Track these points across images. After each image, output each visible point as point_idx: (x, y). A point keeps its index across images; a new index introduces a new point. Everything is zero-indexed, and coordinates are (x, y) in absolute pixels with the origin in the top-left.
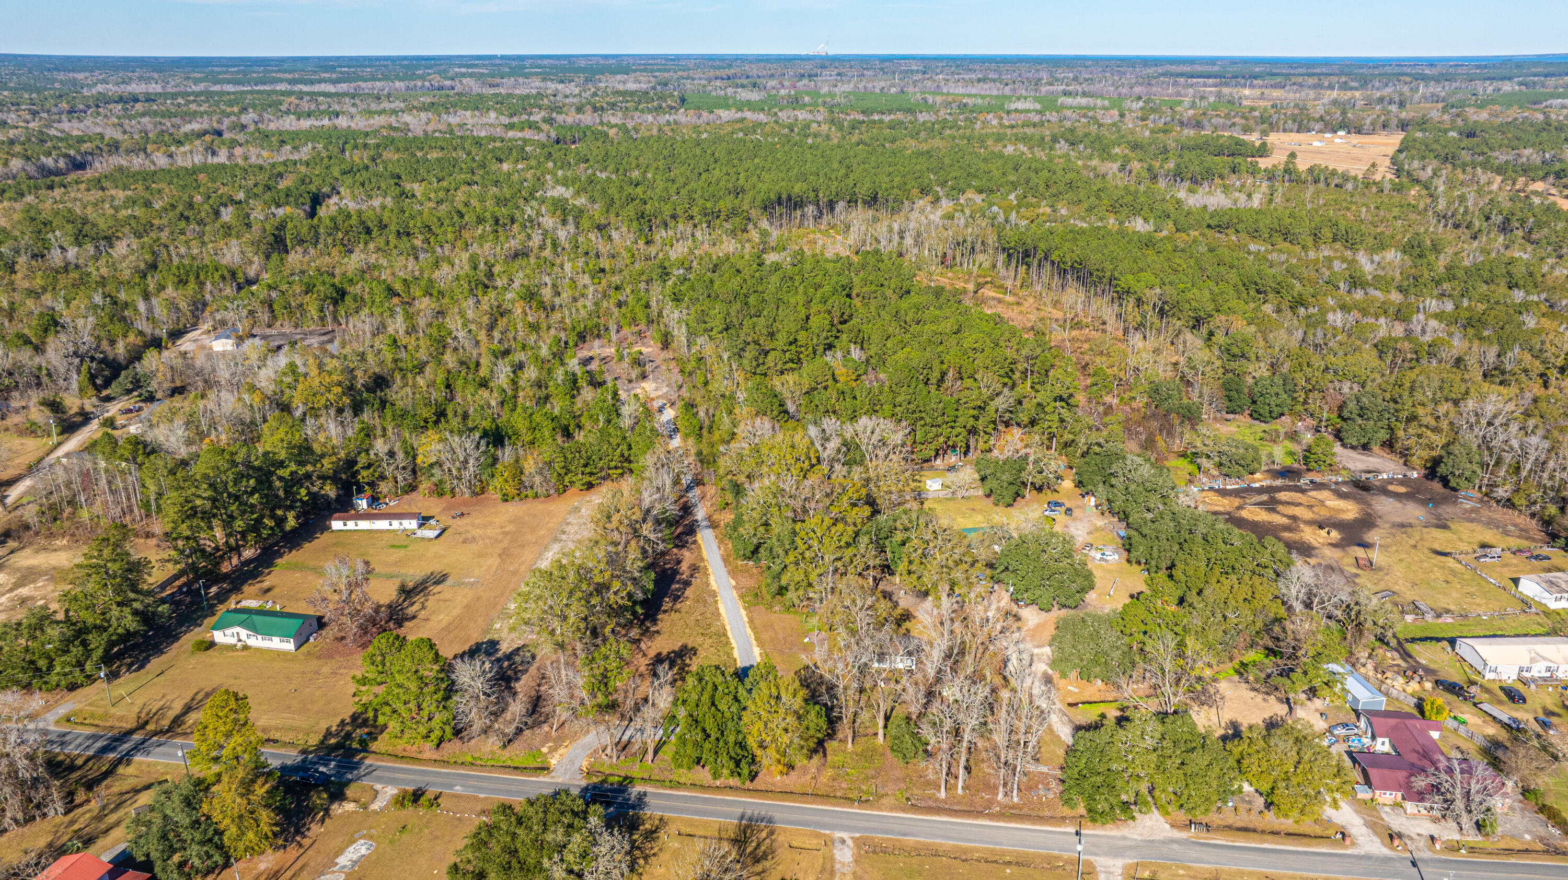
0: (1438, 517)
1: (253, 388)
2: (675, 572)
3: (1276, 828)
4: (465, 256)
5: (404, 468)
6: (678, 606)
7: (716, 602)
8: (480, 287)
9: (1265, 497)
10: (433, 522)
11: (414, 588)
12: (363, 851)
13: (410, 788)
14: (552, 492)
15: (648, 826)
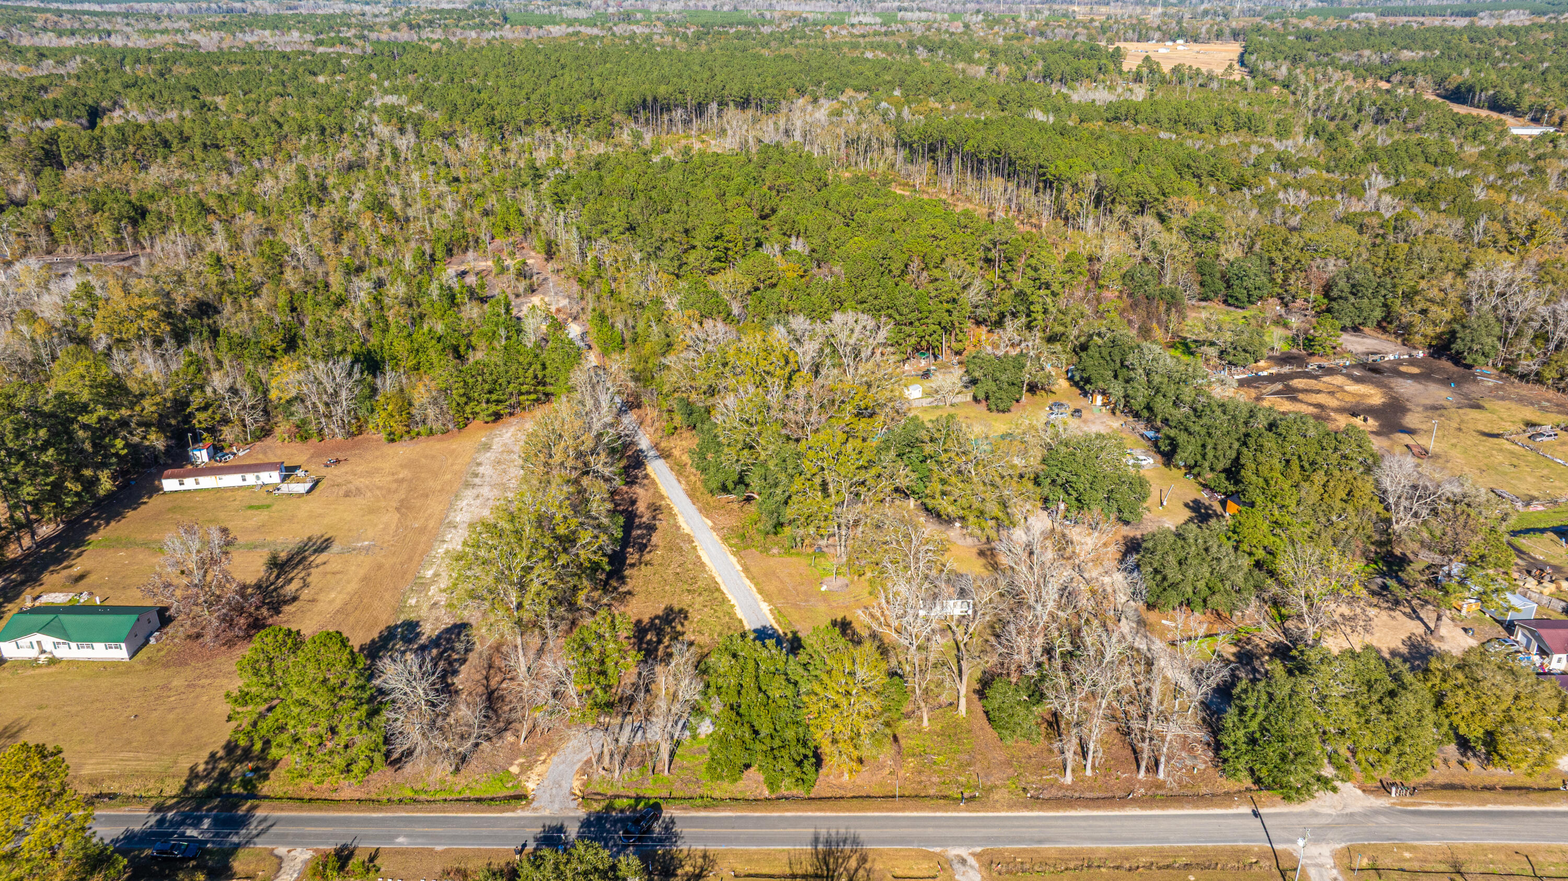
0: (1466, 396)
1: (32, 317)
2: (634, 514)
3: (1488, 781)
4: (290, 168)
5: (253, 407)
6: (647, 557)
7: (694, 548)
8: (314, 201)
9: (1279, 386)
10: (300, 473)
11: (289, 560)
13: (330, 847)
14: (451, 426)
15: (688, 869)
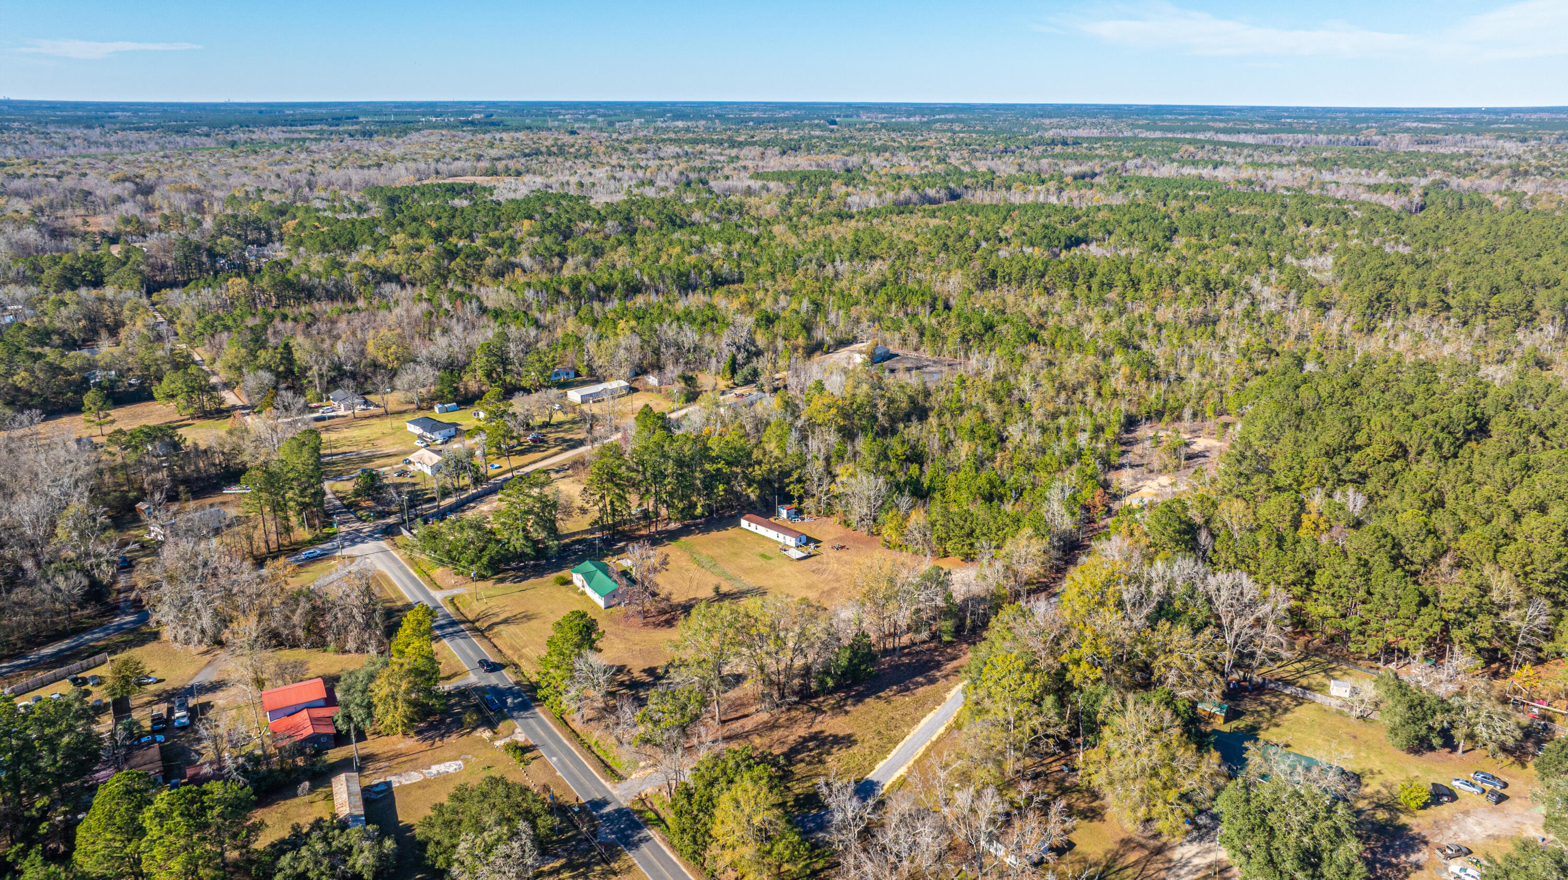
2: (938, 666)
5: (827, 492)
6: (896, 698)
7: (932, 709)
10: (812, 545)
11: (733, 594)
12: (451, 770)
13: (531, 742)
14: (928, 552)
15: (616, 866)
